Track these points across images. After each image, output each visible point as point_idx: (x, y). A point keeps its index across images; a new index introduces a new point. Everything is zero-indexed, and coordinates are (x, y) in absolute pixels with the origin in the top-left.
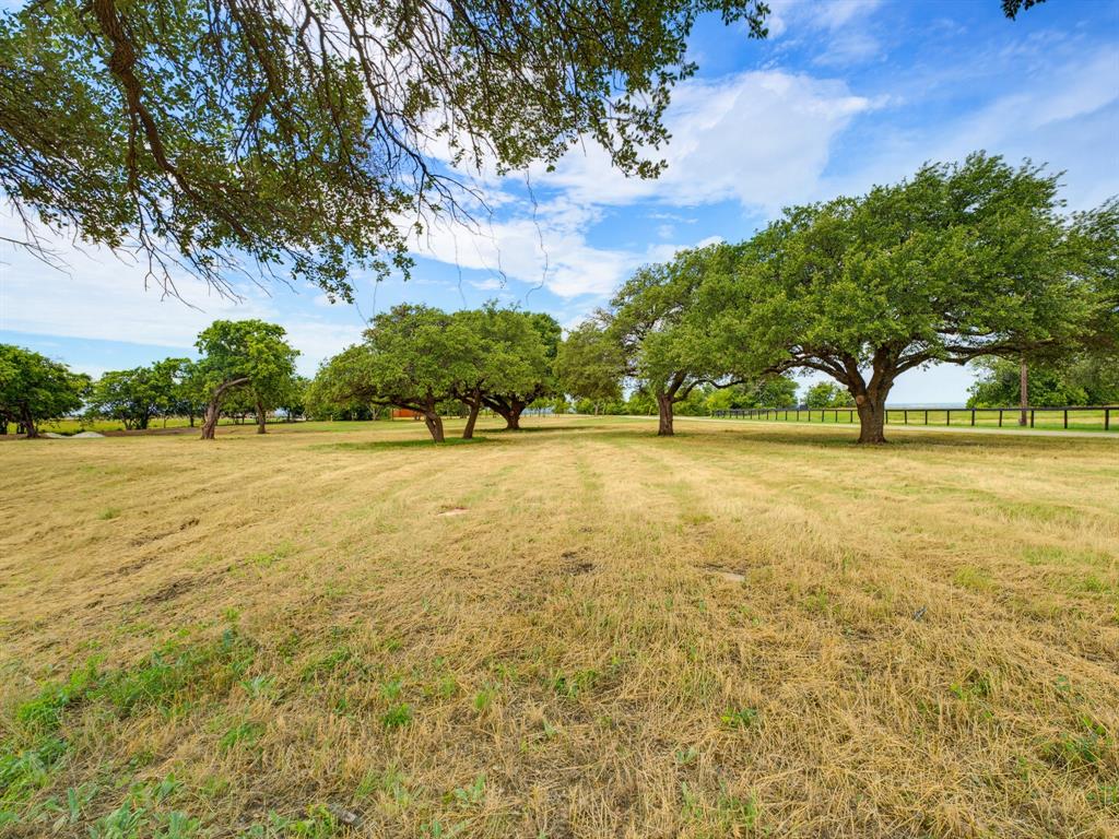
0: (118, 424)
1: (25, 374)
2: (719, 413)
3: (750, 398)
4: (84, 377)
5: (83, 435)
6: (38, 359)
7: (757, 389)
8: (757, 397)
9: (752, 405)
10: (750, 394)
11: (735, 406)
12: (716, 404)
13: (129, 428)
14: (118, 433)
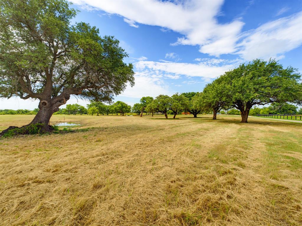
0: (136, 114)
1: (122, 106)
2: (265, 115)
3: (276, 111)
4: (130, 106)
5: (131, 116)
6: (124, 103)
7: (278, 109)
8: (278, 111)
9: (276, 113)
10: (276, 110)
11: (270, 114)
12: (263, 113)
13: (137, 115)
14: (136, 115)
